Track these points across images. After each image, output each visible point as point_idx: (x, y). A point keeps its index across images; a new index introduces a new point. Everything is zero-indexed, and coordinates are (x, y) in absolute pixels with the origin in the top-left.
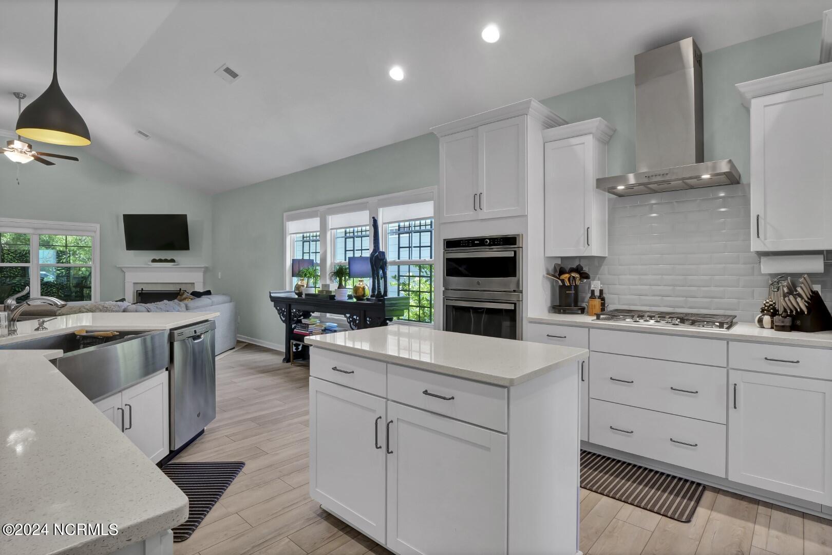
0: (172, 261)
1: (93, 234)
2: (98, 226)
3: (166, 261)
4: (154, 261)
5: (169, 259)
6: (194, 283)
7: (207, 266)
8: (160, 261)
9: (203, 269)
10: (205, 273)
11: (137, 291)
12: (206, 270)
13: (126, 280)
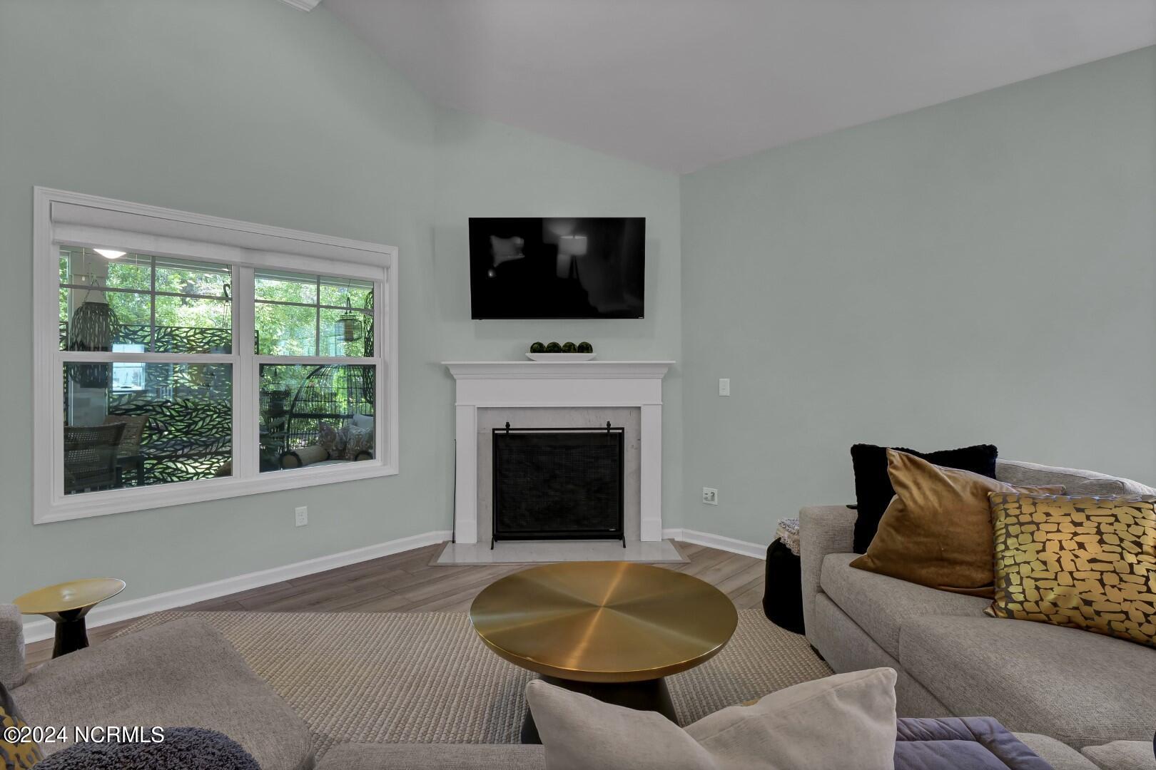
0: (585, 348)
2: (394, 252)
3: (569, 348)
4: (538, 348)
5: (576, 342)
6: (640, 408)
7: (670, 361)
8: (554, 348)
10: (665, 380)
11: (494, 430)
13: (456, 404)
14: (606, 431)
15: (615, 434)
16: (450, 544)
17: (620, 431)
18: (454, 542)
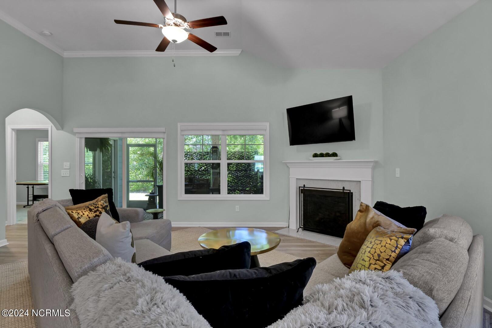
0: (334, 155)
1: (263, 132)
2: (268, 124)
3: (328, 155)
4: (315, 155)
5: (331, 152)
6: (360, 181)
7: (376, 160)
8: (322, 155)
9: (372, 164)
10: (374, 168)
11: (300, 187)
12: (376, 165)
13: (290, 177)
14: (342, 191)
15: (346, 192)
16: (288, 228)
17: (349, 191)
18: (289, 227)
